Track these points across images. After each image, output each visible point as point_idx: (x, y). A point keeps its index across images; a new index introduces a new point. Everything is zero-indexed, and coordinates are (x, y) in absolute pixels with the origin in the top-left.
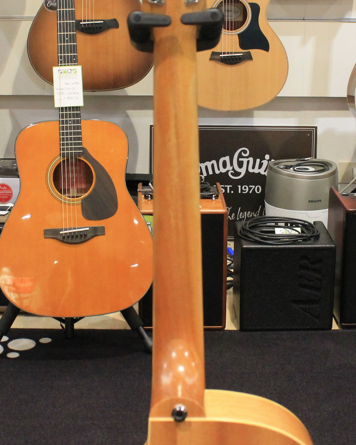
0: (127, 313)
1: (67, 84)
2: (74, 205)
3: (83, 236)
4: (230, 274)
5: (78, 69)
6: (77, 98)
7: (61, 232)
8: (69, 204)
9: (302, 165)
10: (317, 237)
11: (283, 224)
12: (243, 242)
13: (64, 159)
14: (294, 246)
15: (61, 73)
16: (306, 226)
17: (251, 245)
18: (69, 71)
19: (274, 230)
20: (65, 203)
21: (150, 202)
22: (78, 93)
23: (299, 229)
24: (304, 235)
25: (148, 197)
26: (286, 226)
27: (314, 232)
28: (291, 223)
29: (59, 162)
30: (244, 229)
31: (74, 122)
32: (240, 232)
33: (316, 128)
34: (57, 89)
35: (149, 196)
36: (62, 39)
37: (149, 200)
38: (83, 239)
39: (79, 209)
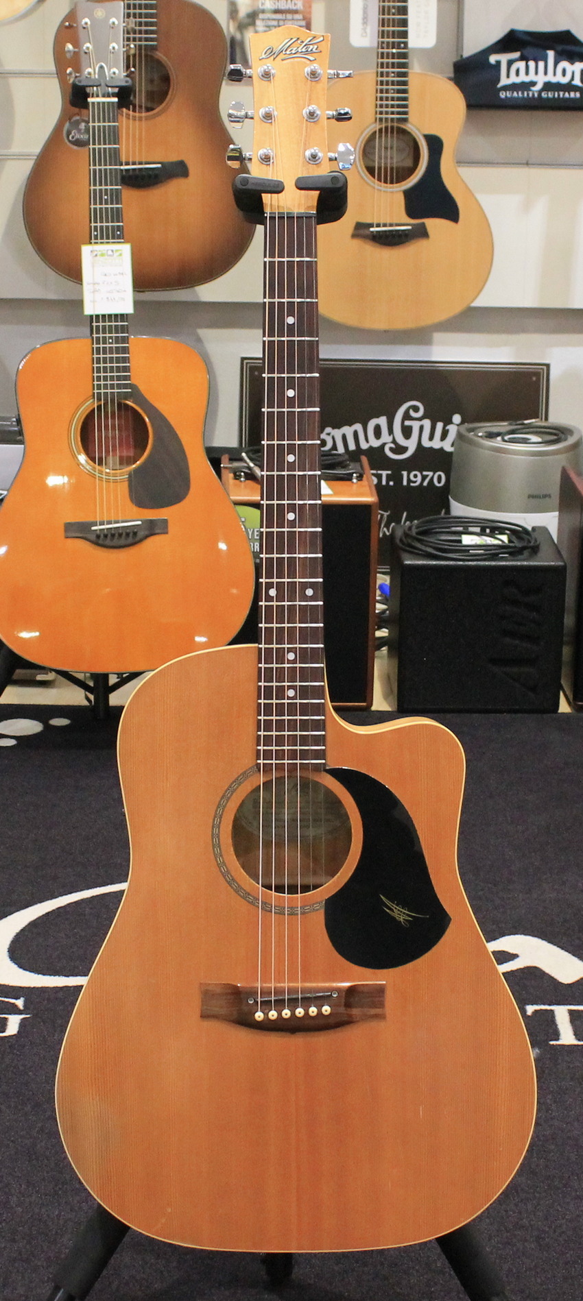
1: (106, 275)
2: (115, 482)
3: (131, 535)
4: (382, 622)
5: (125, 249)
6: (123, 299)
7: (93, 528)
8: (108, 481)
9: (518, 432)
10: (535, 550)
11: (478, 530)
12: (405, 555)
13: (99, 403)
14: (493, 563)
15: (96, 255)
16: (518, 533)
17: (419, 560)
18: (110, 253)
19: (459, 538)
20: (101, 479)
21: (243, 485)
22: (125, 291)
23: (505, 538)
24: (511, 545)
25: (240, 476)
26: (483, 533)
27: (529, 542)
28: (493, 528)
29: (91, 408)
30: (406, 535)
31: (117, 340)
32: (401, 540)
33: (548, 366)
34: (88, 284)
35: (242, 474)
36: (96, 197)
37: (241, 481)
38: (130, 540)
39: (124, 488)
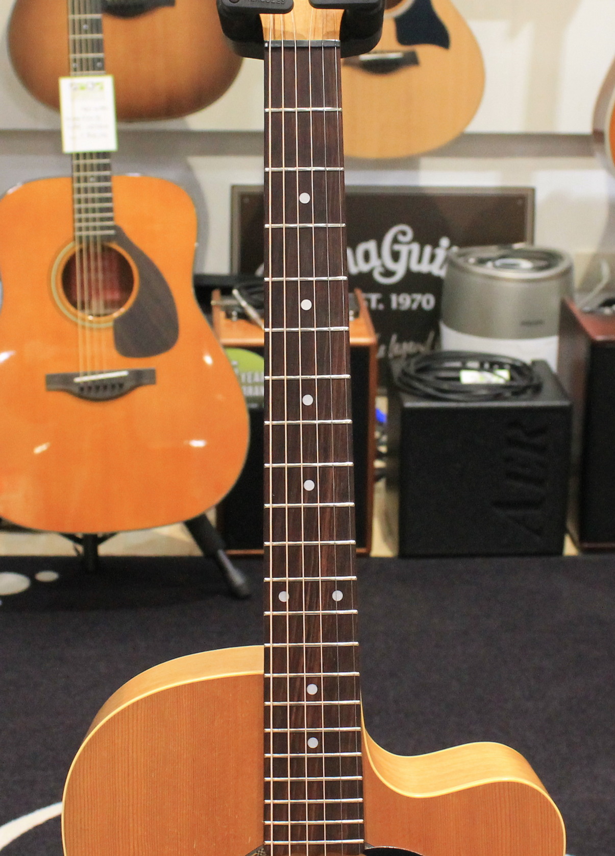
0: (195, 526)
1: (86, 110)
2: (99, 330)
3: (117, 387)
4: (380, 456)
5: (106, 83)
6: (105, 135)
7: (77, 380)
8: (91, 329)
9: (507, 257)
10: (537, 389)
11: (475, 364)
12: (404, 396)
13: (81, 246)
14: (498, 404)
15: (76, 89)
16: (518, 369)
17: (418, 401)
18: (90, 86)
19: (457, 376)
20: (84, 327)
21: (235, 325)
22: (107, 126)
23: (505, 375)
24: (515, 384)
25: (231, 315)
26: (481, 368)
27: (531, 379)
28: (490, 363)
29: (72, 253)
30: (405, 373)
31: (99, 179)
32: (399, 378)
33: (533, 189)
34: (68, 119)
35: (234, 313)
36: (75, 27)
37: (233, 321)
38: (116, 392)
39: (108, 337)
